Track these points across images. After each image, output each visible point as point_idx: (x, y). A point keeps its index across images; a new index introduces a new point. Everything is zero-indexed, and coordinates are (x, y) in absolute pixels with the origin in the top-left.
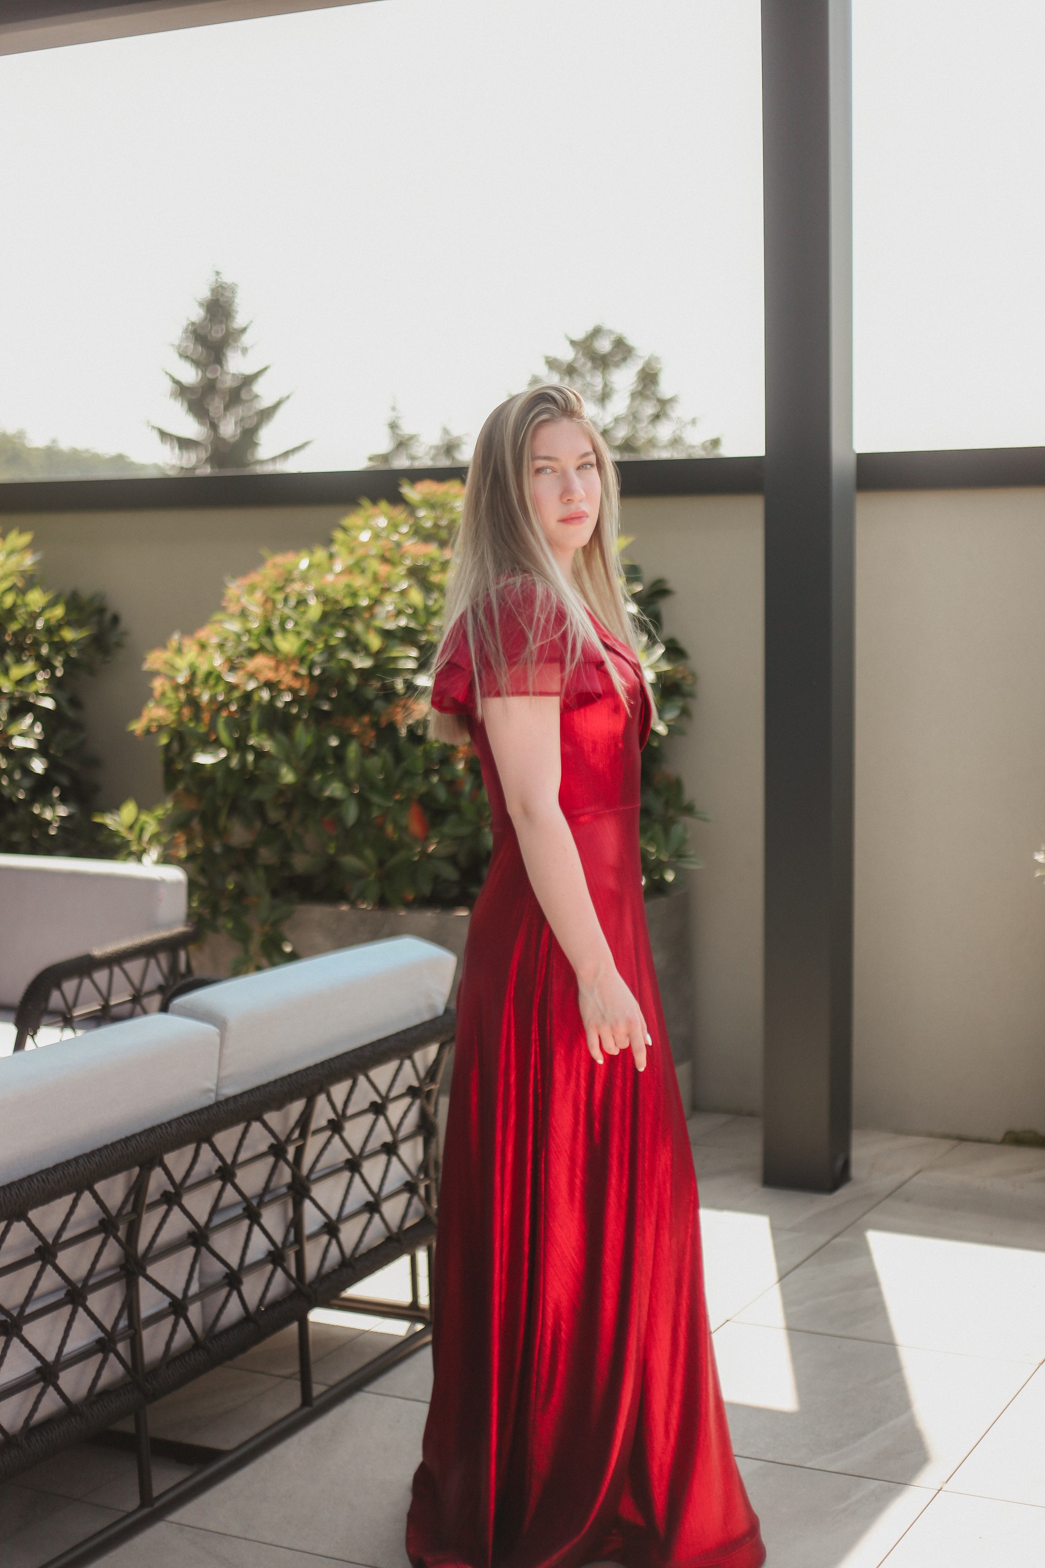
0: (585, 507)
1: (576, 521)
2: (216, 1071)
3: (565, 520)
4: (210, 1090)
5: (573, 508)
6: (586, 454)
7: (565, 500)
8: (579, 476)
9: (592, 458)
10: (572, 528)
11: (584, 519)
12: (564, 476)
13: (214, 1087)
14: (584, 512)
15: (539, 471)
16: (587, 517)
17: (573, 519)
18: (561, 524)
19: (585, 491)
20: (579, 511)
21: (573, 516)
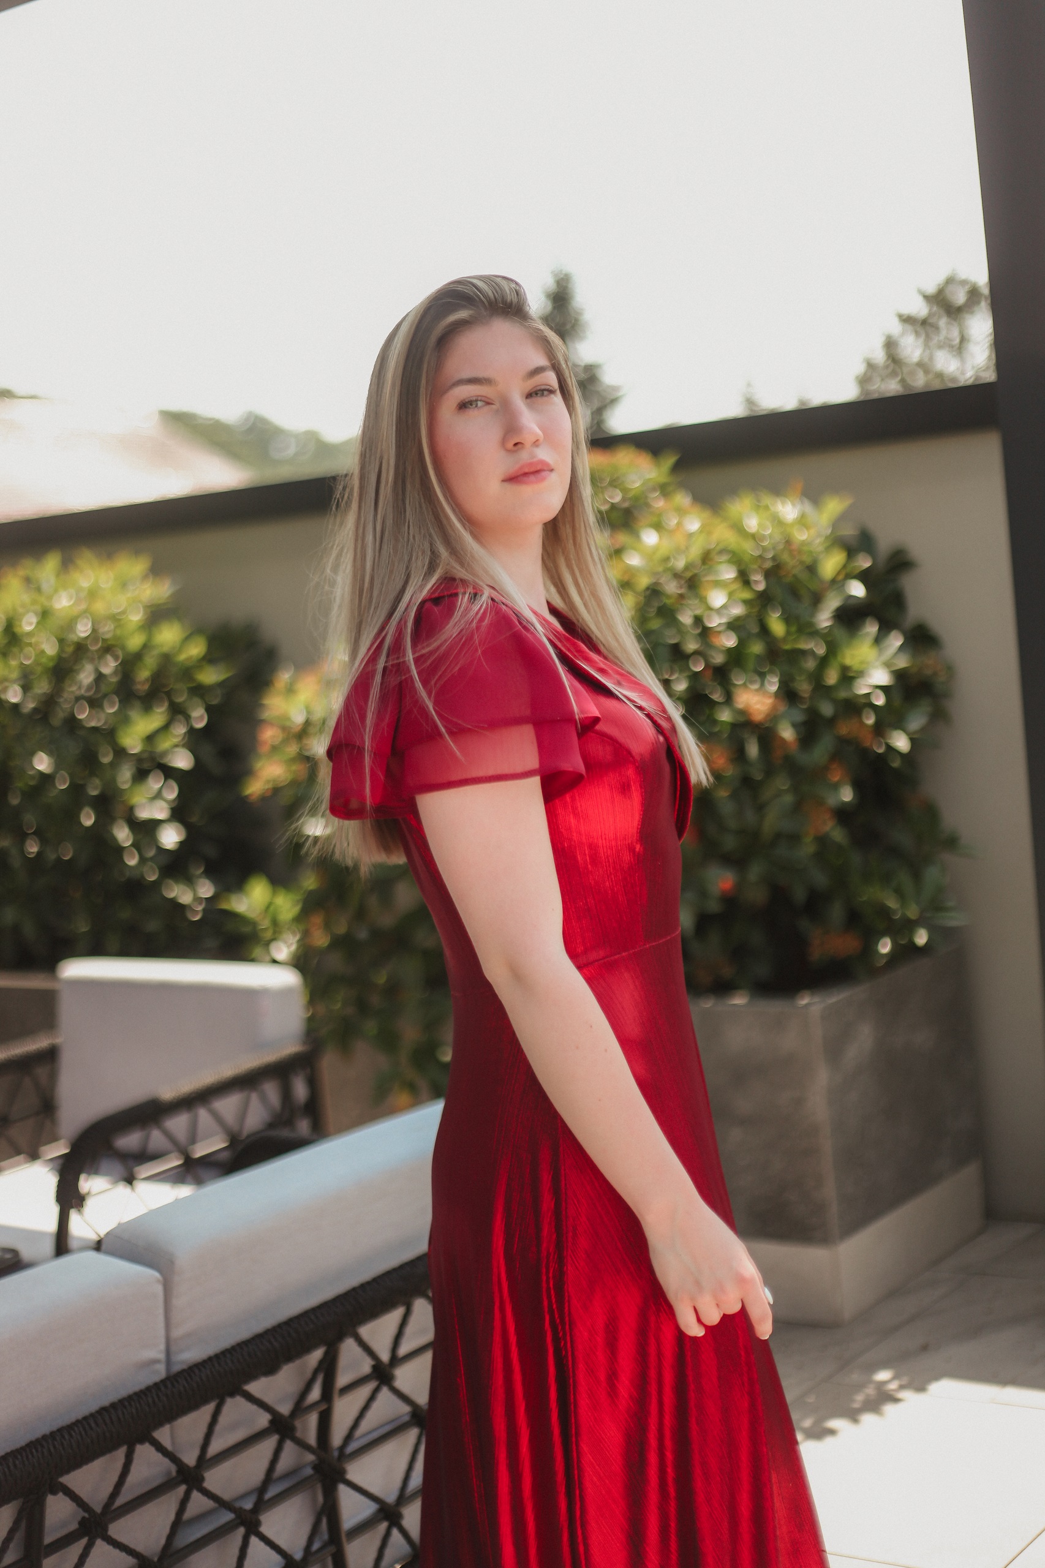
0: (544, 454)
1: (532, 478)
2: (162, 1332)
3: (514, 479)
4: (156, 1361)
5: (524, 456)
6: (538, 371)
7: (510, 445)
8: (531, 407)
9: (551, 379)
10: (526, 490)
11: (544, 474)
12: (506, 410)
13: (162, 1356)
14: (543, 462)
15: (464, 406)
16: (552, 470)
17: (526, 474)
18: (507, 485)
19: (541, 428)
20: (535, 460)
21: (526, 470)
